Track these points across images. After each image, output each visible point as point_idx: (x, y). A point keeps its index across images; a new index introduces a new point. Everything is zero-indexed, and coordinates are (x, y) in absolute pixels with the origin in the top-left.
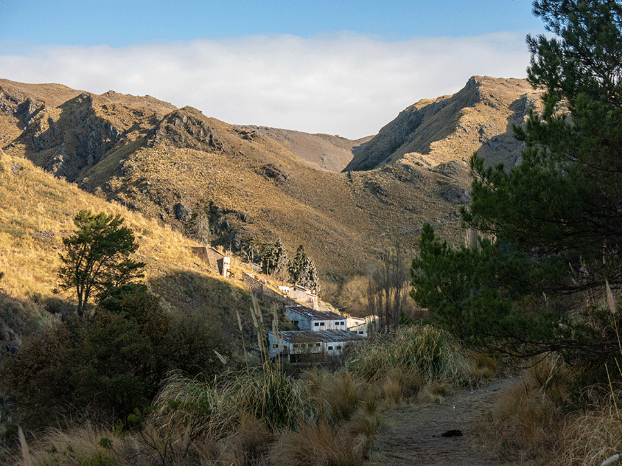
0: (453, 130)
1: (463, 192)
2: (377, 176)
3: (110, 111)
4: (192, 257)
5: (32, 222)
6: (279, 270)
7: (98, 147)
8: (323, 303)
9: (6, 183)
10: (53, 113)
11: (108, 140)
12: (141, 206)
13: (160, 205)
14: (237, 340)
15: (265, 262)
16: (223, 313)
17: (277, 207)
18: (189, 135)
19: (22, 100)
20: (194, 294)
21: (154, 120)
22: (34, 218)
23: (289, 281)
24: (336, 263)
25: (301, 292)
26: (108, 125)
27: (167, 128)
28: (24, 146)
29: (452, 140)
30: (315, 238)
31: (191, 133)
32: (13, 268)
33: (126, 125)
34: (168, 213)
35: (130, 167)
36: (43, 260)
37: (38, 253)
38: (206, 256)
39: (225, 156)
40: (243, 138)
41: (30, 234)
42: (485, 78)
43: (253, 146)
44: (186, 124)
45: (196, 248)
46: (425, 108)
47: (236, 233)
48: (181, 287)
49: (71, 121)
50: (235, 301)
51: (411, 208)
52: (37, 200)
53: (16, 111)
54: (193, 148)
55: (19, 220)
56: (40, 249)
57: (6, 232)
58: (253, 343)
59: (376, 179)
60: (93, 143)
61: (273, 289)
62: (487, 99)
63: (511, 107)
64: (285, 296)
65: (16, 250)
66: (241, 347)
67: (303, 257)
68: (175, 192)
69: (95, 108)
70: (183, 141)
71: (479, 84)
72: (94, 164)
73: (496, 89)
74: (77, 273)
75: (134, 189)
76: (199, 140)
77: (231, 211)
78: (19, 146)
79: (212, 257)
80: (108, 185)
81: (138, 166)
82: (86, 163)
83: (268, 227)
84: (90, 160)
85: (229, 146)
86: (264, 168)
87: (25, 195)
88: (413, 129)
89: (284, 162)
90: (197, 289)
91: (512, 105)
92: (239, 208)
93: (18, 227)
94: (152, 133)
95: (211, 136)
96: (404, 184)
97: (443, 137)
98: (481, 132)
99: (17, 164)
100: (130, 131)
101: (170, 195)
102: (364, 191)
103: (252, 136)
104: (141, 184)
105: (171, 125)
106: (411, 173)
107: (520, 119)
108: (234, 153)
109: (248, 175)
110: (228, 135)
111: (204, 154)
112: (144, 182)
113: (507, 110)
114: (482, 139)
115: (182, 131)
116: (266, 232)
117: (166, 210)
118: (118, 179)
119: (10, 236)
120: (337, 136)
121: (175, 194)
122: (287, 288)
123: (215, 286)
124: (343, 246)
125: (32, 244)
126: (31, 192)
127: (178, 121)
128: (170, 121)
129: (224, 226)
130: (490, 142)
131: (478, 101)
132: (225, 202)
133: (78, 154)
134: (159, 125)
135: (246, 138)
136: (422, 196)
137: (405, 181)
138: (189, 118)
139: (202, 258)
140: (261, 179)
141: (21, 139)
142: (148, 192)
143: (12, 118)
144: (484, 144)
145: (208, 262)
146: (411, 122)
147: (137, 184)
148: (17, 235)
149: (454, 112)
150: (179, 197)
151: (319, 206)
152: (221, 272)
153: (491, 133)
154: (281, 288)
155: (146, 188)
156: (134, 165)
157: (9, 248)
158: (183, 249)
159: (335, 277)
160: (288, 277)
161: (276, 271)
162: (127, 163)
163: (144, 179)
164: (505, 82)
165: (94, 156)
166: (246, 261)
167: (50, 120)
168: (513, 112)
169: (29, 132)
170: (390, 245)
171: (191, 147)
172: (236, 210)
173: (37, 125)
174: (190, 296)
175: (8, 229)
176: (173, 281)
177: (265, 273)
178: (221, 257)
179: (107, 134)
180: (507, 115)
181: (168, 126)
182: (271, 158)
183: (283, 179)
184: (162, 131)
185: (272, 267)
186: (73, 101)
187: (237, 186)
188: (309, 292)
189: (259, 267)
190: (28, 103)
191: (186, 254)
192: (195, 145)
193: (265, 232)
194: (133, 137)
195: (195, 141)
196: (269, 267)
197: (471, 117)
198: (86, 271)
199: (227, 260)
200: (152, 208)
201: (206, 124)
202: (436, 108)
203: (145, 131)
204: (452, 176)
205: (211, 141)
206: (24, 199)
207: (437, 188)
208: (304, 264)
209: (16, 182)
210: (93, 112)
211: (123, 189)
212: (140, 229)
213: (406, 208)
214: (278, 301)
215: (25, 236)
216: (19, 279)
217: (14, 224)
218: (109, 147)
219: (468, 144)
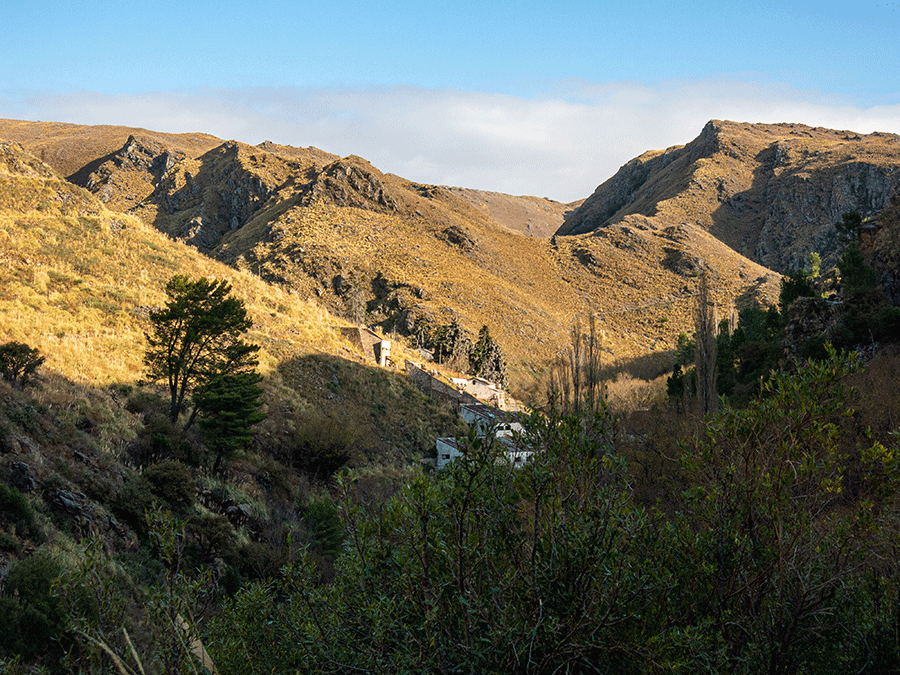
0: (686, 186)
1: (696, 262)
2: (588, 242)
3: (259, 162)
4: (341, 340)
5: (132, 295)
6: (455, 358)
7: (244, 207)
8: (512, 401)
9: (102, 245)
10: (193, 166)
11: (257, 198)
12: (292, 278)
13: (315, 277)
14: (395, 449)
15: (437, 348)
16: (376, 413)
17: (462, 280)
18: (353, 191)
19: (158, 152)
20: (339, 388)
21: (312, 174)
22: (135, 290)
23: (468, 373)
24: (535, 350)
25: (482, 386)
26: (256, 179)
27: (327, 182)
28: (156, 207)
29: (683, 198)
30: (509, 318)
31: (356, 188)
32: (98, 353)
33: (279, 180)
34: (326, 287)
35: (280, 230)
36: (140, 343)
37: (136, 334)
38: (359, 339)
39: (397, 217)
40: (422, 195)
41: (127, 310)
42: (726, 122)
43: (434, 204)
44: (349, 177)
45: (346, 329)
46: (651, 161)
47: (408, 312)
48: (322, 380)
49: (213, 176)
50: (394, 398)
51: (631, 281)
52: (141, 267)
53: (150, 165)
54: (359, 207)
55: (114, 291)
56: (139, 329)
57: (96, 306)
58: (417, 453)
59: (587, 246)
60: (239, 202)
61: (445, 381)
62: (728, 148)
63: (757, 158)
64: (461, 392)
65: (107, 330)
66: (399, 458)
67: (487, 341)
68: (334, 260)
69: (242, 160)
70: (346, 198)
71: (718, 130)
72: (239, 227)
73: (739, 136)
74: (169, 360)
75: (284, 257)
76: (366, 197)
77: (404, 285)
78: (149, 206)
79: (367, 340)
80: (252, 253)
81: (290, 230)
82: (229, 227)
83: (450, 304)
84: (235, 223)
85: (404, 204)
86: (446, 231)
87: (126, 261)
88: (636, 187)
89: (472, 224)
90: (343, 382)
91: (759, 155)
92: (414, 282)
93: (112, 301)
94: (307, 188)
95: (381, 192)
96: (622, 252)
97: (673, 196)
98: (720, 188)
99: (119, 221)
100: (284, 186)
101: (328, 265)
102: (572, 260)
103: (433, 192)
104: (292, 252)
105: (331, 179)
106: (632, 238)
107: (769, 172)
108: (410, 213)
109: (426, 240)
110: (403, 191)
111: (372, 214)
112: (296, 249)
113: (753, 162)
114: (722, 198)
115: (344, 185)
116: (447, 310)
117: (323, 283)
118: (265, 245)
119: (101, 312)
120: (546, 199)
121: (335, 264)
122: (464, 381)
123: (368, 379)
124: (544, 329)
125: (128, 323)
126: (134, 257)
127: (340, 174)
128: (330, 173)
129: (394, 303)
130: (732, 202)
131: (718, 150)
132: (396, 273)
133: (220, 216)
134: (316, 179)
135: (426, 195)
136: (645, 267)
137: (624, 247)
138: (354, 169)
139: (354, 342)
140: (442, 245)
141: (153, 198)
142: (302, 262)
143: (147, 174)
144: (724, 203)
145: (361, 347)
146: (634, 179)
147: (287, 251)
148: (110, 311)
149: (687, 165)
150: (339, 268)
151: (515, 278)
152: (378, 360)
153: (732, 190)
154: (456, 381)
155: (299, 256)
156: (285, 228)
157: (97, 328)
158: (329, 330)
159: (532, 368)
160: (467, 367)
161: (452, 359)
162: (277, 225)
163: (296, 246)
164: (750, 127)
165: (239, 218)
166: (414, 346)
167: (187, 175)
168: (760, 164)
169: (162, 190)
170: (604, 328)
171: (356, 206)
172: (410, 283)
173: (171, 181)
174: (334, 391)
175: (97, 303)
176: (312, 371)
177: (437, 362)
178: (377, 340)
179: (256, 191)
180: (753, 168)
181: (327, 180)
182: (455, 219)
183: (470, 245)
184: (320, 186)
185: (447, 354)
186: (215, 151)
187: (413, 253)
188: (493, 386)
189: (429, 354)
190: (165, 155)
191: (332, 336)
192: (361, 204)
193: (444, 310)
194: (286, 195)
195: (361, 199)
196: (443, 354)
197: (707, 170)
198: (182, 356)
199: (387, 344)
200: (306, 282)
201: (375, 178)
202: (665, 161)
203: (301, 187)
204: (683, 241)
205: (380, 198)
206: (123, 265)
207: (664, 256)
208: (489, 350)
209: (115, 244)
210: (239, 164)
211: (271, 258)
212: (274, 305)
213: (624, 282)
214: (451, 398)
215: (120, 313)
216: (105, 368)
217: (107, 296)
218: (257, 207)
219: (704, 203)
